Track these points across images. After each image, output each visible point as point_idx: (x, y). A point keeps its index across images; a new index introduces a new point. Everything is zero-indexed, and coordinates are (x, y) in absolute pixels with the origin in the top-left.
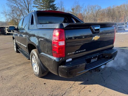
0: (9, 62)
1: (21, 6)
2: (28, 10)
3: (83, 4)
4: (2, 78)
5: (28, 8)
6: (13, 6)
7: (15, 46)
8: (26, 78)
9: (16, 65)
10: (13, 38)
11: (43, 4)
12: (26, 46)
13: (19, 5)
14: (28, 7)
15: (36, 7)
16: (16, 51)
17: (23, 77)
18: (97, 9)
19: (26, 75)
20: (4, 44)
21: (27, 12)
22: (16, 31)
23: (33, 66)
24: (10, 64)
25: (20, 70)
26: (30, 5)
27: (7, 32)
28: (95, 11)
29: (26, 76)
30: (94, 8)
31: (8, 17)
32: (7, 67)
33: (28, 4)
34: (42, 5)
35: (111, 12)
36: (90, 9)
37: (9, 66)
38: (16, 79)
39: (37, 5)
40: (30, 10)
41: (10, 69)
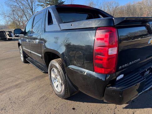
0: (17, 76)
1: (23, 5)
2: (32, 9)
3: (97, 1)
4: (10, 101)
5: (31, 7)
6: (13, 5)
7: (22, 55)
8: (44, 100)
9: (27, 81)
10: (19, 45)
11: (50, 2)
12: (40, 55)
13: (20, 4)
14: (31, 5)
15: (41, 5)
16: (23, 61)
17: (40, 98)
18: (115, 7)
19: (43, 95)
20: (6, 52)
21: (30, 12)
22: (23, 35)
23: (53, 83)
24: (19, 79)
25: (33, 87)
26: (33, 3)
27: (8, 37)
28: (112, 8)
29: (43, 97)
30: (110, 5)
31: (7, 18)
32: (15, 84)
33: (32, 3)
34: (48, 4)
35: (131, 10)
36: (106, 6)
37: (17, 83)
38: (31, 102)
39: (42, 4)
40: (33, 10)
41: (20, 87)
